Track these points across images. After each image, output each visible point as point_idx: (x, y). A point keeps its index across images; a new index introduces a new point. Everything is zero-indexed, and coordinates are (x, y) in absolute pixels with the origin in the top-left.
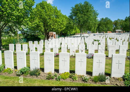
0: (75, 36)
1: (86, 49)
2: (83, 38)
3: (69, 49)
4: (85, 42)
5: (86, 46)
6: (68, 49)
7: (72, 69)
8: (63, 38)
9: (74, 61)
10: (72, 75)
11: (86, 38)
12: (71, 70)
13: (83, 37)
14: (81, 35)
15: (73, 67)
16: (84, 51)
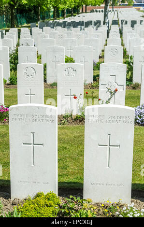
0: (77, 18)
1: (130, 80)
2: (115, 29)
3: (54, 85)
4: (127, 46)
5: (130, 69)
6: (49, 81)
7: (71, 179)
8: (25, 31)
9: (79, 142)
10: (71, 205)
11: (127, 28)
12: (65, 180)
13: (115, 22)
14: (106, 16)
15: (72, 167)
16: (122, 92)
